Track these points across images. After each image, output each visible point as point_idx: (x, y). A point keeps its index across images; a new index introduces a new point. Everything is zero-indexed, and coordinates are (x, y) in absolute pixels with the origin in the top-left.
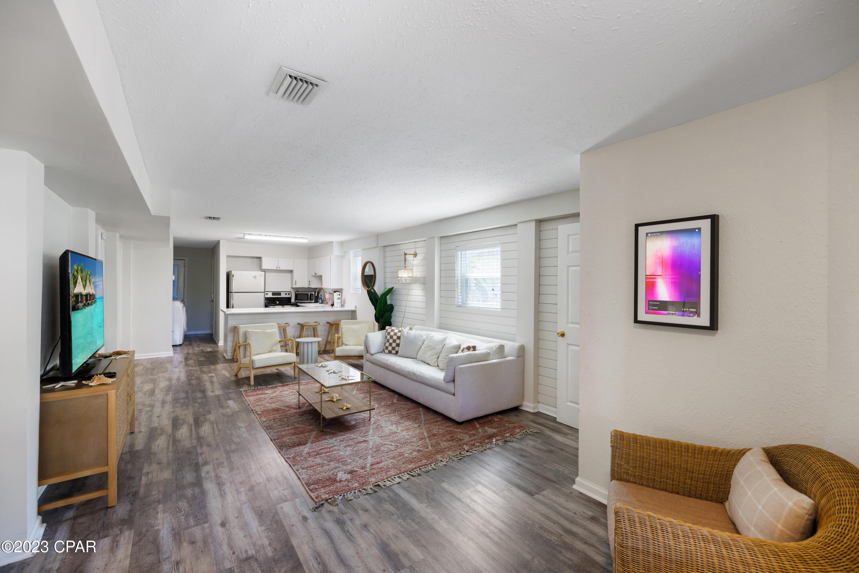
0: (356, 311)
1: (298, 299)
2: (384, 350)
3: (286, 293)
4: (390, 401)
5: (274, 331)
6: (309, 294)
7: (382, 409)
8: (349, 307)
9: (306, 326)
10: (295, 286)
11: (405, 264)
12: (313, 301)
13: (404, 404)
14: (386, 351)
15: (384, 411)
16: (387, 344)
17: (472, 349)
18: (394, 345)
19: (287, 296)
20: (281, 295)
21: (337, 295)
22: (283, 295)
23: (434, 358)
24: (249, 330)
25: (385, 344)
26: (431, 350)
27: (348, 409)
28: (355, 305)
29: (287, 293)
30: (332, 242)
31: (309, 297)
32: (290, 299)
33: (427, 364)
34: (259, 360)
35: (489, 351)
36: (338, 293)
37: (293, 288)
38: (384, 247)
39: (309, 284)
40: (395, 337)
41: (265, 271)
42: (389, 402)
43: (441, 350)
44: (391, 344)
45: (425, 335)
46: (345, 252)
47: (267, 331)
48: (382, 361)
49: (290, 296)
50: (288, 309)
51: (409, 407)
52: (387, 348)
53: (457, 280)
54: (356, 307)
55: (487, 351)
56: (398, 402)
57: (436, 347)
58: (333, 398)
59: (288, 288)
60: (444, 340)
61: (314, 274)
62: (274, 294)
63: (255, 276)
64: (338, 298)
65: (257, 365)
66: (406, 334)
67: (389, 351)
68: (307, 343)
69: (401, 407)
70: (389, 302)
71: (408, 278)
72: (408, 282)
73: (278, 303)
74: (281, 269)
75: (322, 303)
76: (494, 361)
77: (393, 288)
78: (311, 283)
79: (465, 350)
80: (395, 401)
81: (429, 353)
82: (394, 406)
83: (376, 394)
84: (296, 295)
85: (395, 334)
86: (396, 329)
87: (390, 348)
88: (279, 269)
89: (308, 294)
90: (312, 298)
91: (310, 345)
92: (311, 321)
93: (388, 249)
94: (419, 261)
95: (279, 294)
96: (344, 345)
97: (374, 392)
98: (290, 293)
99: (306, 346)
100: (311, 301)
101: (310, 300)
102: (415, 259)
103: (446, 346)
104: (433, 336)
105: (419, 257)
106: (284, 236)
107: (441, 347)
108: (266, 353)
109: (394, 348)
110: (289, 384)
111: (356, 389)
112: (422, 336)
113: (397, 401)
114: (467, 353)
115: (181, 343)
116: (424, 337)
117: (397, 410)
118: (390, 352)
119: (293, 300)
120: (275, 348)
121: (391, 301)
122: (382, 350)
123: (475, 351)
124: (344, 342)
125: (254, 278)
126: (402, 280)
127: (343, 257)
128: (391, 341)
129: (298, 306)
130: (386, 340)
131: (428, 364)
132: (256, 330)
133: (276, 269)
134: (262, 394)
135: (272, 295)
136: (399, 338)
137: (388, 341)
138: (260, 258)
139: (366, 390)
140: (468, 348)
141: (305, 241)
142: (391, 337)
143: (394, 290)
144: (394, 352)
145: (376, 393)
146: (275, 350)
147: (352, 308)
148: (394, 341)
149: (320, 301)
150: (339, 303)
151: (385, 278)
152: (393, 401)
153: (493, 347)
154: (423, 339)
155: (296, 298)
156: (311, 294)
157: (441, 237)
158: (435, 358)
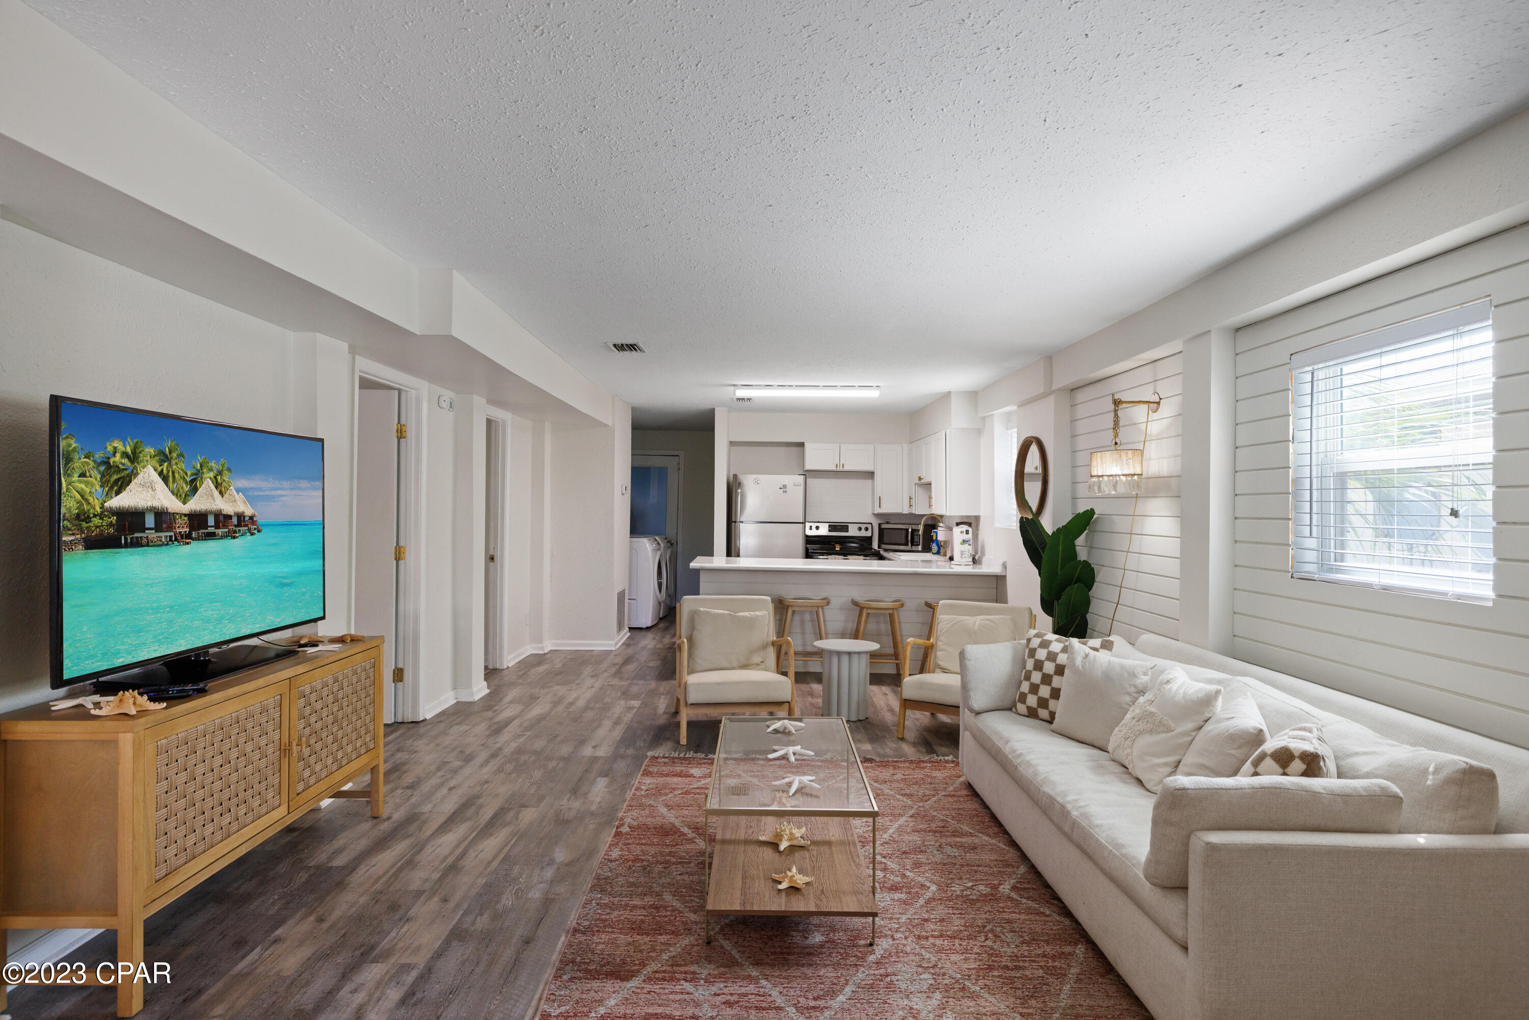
0: (1004, 577)
1: (884, 541)
2: (1015, 705)
3: (860, 526)
4: (986, 886)
5: (757, 616)
6: (910, 530)
7: (941, 911)
8: (991, 566)
9: (867, 608)
10: (879, 511)
11: (1116, 436)
12: (920, 548)
13: (1029, 911)
14: (1021, 708)
15: (942, 920)
16: (1025, 687)
17: (1297, 765)
18: (1044, 691)
19: (863, 533)
20: (847, 531)
21: (962, 532)
22: (853, 532)
23: (1159, 765)
24: (701, 609)
25: (1020, 684)
26: (1151, 732)
27: (794, 889)
28: (1002, 564)
29: (863, 526)
30: (950, 392)
31: (909, 538)
32: (869, 540)
33: (1133, 781)
34: (698, 684)
35: (1395, 789)
36: (964, 528)
37: (875, 515)
38: (1072, 390)
39: (910, 506)
40: (1049, 668)
41: (808, 474)
42: (981, 887)
43: (1190, 738)
44: (1034, 689)
45: (1145, 674)
46: (984, 418)
47: (741, 614)
48: (995, 739)
49: (869, 534)
50: (856, 564)
51: (1038, 928)
52: (1023, 698)
53: (1296, 481)
54: (1006, 568)
55: (1383, 789)
56: (1013, 895)
57: (1173, 725)
58: (779, 836)
59: (866, 516)
60: (1208, 701)
61: (917, 481)
62: (833, 528)
63: (785, 486)
64: (964, 542)
65: (693, 698)
66: (1079, 662)
67: (1029, 708)
68: (839, 654)
69: (1009, 922)
70: (1082, 555)
71: (1123, 478)
72: (1121, 489)
73: (838, 549)
74: (846, 468)
75: (938, 553)
76: (1421, 840)
77: (1090, 513)
78: (913, 502)
79: (1269, 763)
80: (1005, 888)
81: (1146, 740)
82: (986, 909)
83: (962, 846)
84: (881, 531)
85: (1052, 657)
86: (1057, 640)
87: (1032, 701)
88: (841, 468)
89: (907, 530)
90: (916, 539)
91: (845, 659)
92: (886, 596)
93: (1081, 396)
94: (1165, 422)
95: (845, 528)
96: (938, 670)
97: (962, 834)
98: (869, 526)
99: (835, 660)
100: (914, 548)
101: (912, 545)
102: (1155, 416)
103: (1209, 727)
104: (1168, 682)
105: (1168, 409)
106: (821, 384)
107: (1189, 725)
108: (734, 669)
109: (1043, 703)
110: (758, 759)
111: (912, 812)
112: (1134, 675)
113: (1014, 888)
114: (1271, 779)
115: (649, 624)
116: (1143, 679)
117: (989, 927)
118: (1032, 714)
119: (875, 545)
120: (757, 659)
121: (1089, 554)
122: (1007, 704)
123: (1315, 775)
124: (939, 663)
125: (782, 490)
126: (1103, 486)
127: (979, 432)
128: (1036, 677)
129: (882, 558)
130: (1024, 671)
131: (1139, 781)
132: (716, 611)
133: (834, 468)
134: (680, 775)
135: (830, 531)
136: (1060, 670)
137: (1028, 677)
138: (801, 445)
139: (940, 824)
140: (1284, 758)
141: (873, 394)
142: (1039, 666)
143: (1097, 518)
144: (1044, 713)
145: (964, 840)
146: (758, 665)
147: (996, 569)
148: (1046, 679)
149: (934, 547)
150: (967, 554)
151: (1074, 483)
152: (995, 888)
153: (1425, 771)
154: (1135, 686)
155: (881, 542)
156: (913, 530)
157: (1238, 330)
158: (1165, 764)
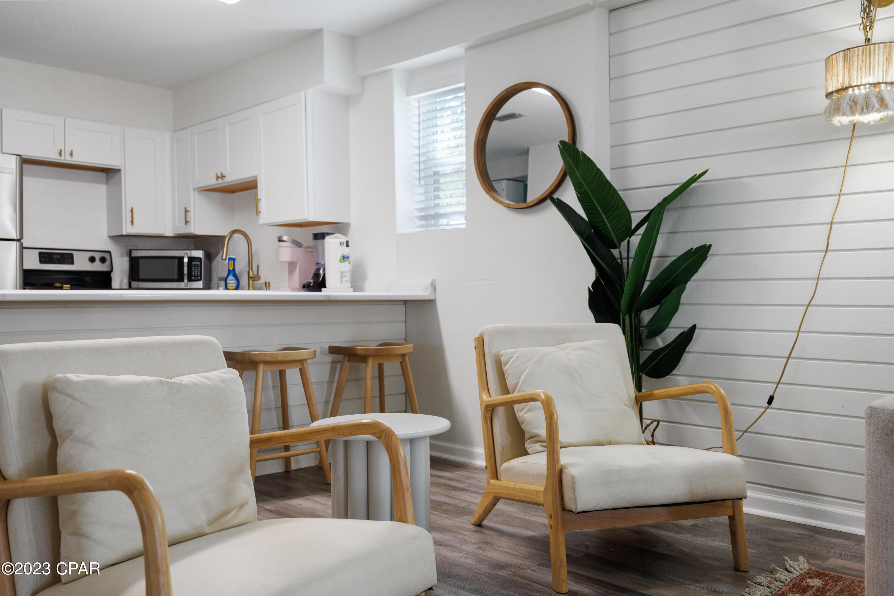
1: (141, 276)
3: (93, 254)
6: (186, 260)
10: (128, 229)
12: (201, 284)
19: (99, 265)
20: (72, 263)
22: (81, 264)
28: (429, 281)
29: (98, 256)
31: (186, 272)
32: (109, 276)
37: (118, 238)
38: (614, 9)
39: (187, 222)
49: (107, 267)
54: (435, 288)
61: (210, 182)
62: (46, 257)
74: (76, 160)
78: (191, 216)
84: (130, 261)
88: (67, 159)
89: (181, 259)
90: (195, 272)
95: (68, 258)
98: (107, 256)
119: (121, 282)
127: (349, 101)
135: (42, 262)
156: (191, 259)
